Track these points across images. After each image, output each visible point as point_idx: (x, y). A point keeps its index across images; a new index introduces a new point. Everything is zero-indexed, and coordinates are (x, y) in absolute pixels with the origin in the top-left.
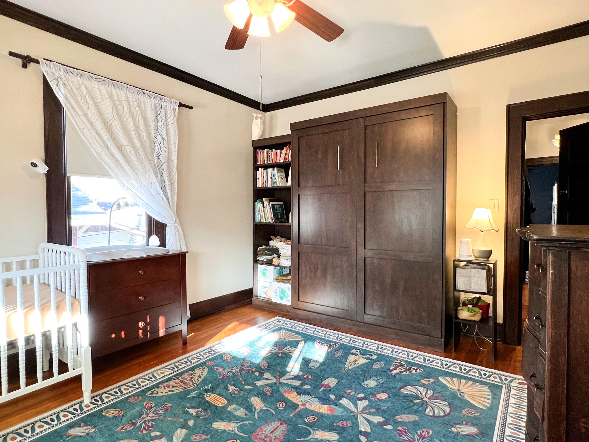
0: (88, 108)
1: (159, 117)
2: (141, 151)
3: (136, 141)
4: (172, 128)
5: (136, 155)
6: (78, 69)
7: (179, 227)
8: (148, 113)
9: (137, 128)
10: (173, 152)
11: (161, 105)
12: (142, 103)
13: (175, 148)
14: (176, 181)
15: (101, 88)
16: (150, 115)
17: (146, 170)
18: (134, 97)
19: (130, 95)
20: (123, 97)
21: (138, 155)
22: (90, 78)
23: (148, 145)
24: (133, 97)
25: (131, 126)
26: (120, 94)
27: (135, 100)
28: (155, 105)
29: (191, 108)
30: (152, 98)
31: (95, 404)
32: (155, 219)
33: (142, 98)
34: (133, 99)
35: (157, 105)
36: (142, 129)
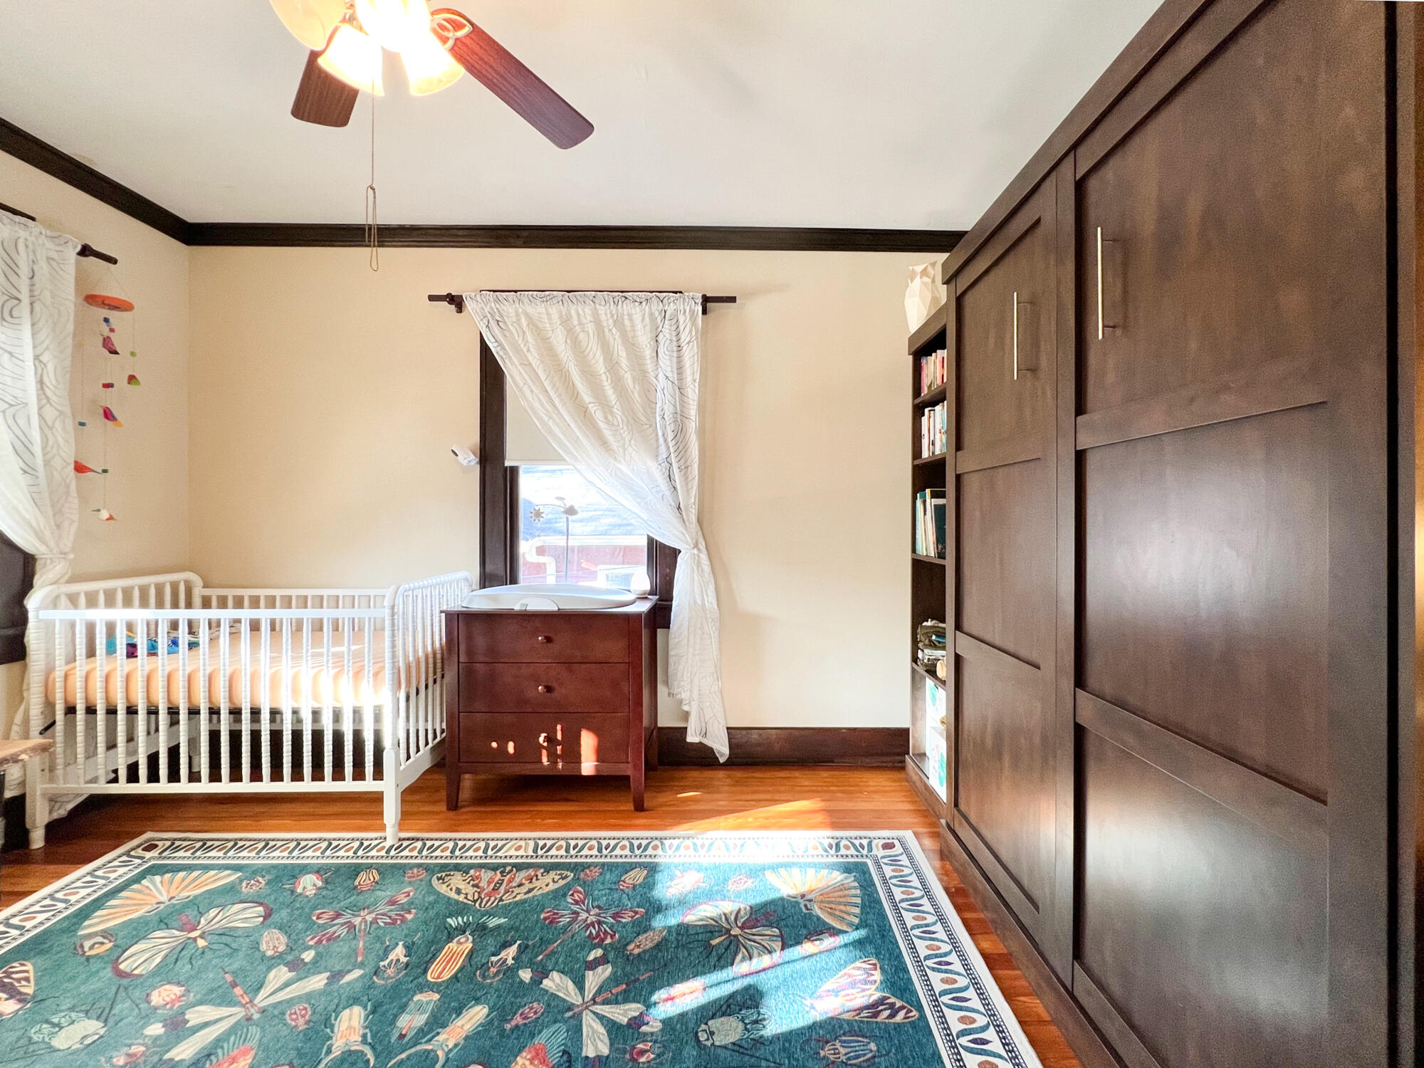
1: (661, 336)
2: (617, 410)
3: (610, 392)
5: (606, 418)
7: (704, 557)
8: (639, 333)
10: (691, 402)
11: (665, 312)
12: (626, 317)
13: (694, 391)
14: (697, 460)
16: (644, 339)
17: (624, 445)
18: (608, 311)
19: (602, 310)
20: (588, 317)
21: (610, 418)
22: (532, 299)
24: (605, 311)
25: (600, 367)
26: (582, 311)
27: (609, 316)
29: (732, 299)
30: (644, 303)
34: (606, 314)
35: (657, 313)
36: (624, 367)
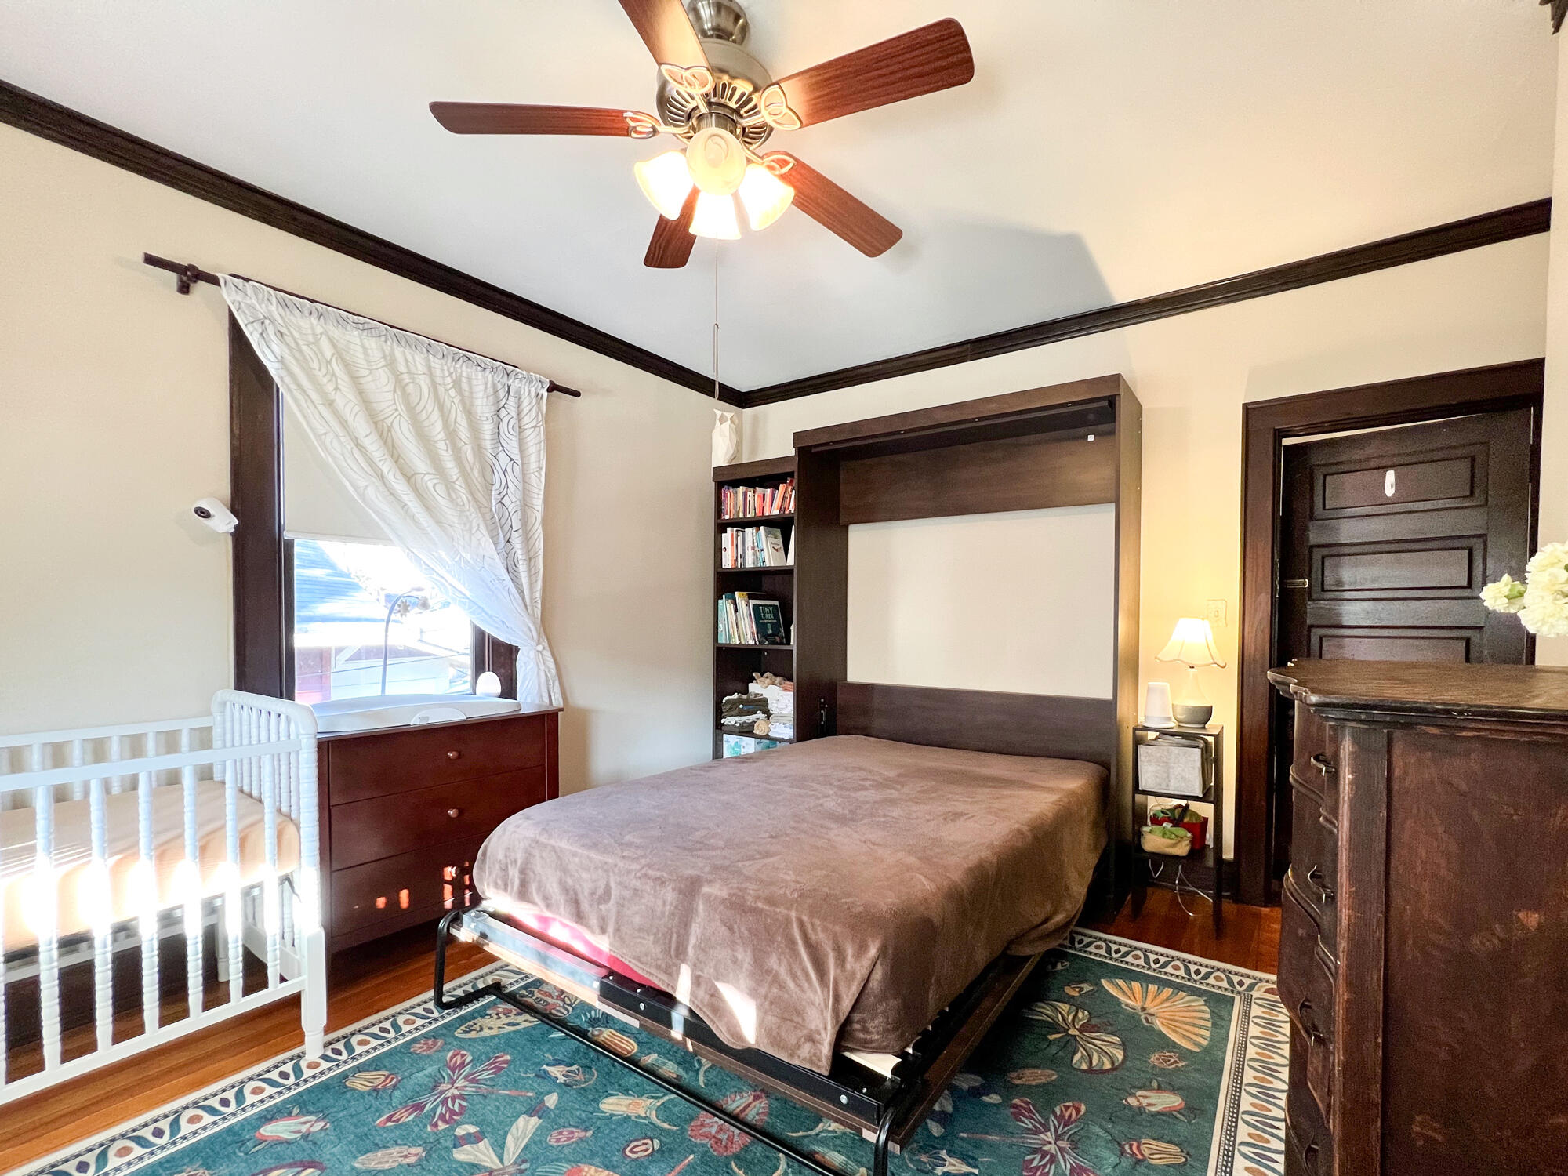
0: (337, 389)
1: (503, 413)
2: (460, 486)
3: (449, 464)
4: (532, 436)
5: (449, 494)
6: (312, 301)
7: (547, 653)
8: (478, 402)
9: (451, 435)
10: (536, 491)
11: (509, 387)
12: (464, 380)
13: (540, 479)
14: (541, 552)
15: (367, 343)
16: (483, 408)
17: (471, 528)
18: (445, 368)
19: (436, 363)
20: (419, 367)
21: (453, 495)
22: (341, 321)
23: (476, 475)
24: (443, 367)
25: (437, 431)
26: (414, 360)
27: (447, 374)
28: (494, 386)
29: (577, 394)
30: (488, 371)
31: (333, 1060)
32: (494, 638)
33: (465, 370)
34: (442, 370)
35: (499, 386)
36: (463, 437)
